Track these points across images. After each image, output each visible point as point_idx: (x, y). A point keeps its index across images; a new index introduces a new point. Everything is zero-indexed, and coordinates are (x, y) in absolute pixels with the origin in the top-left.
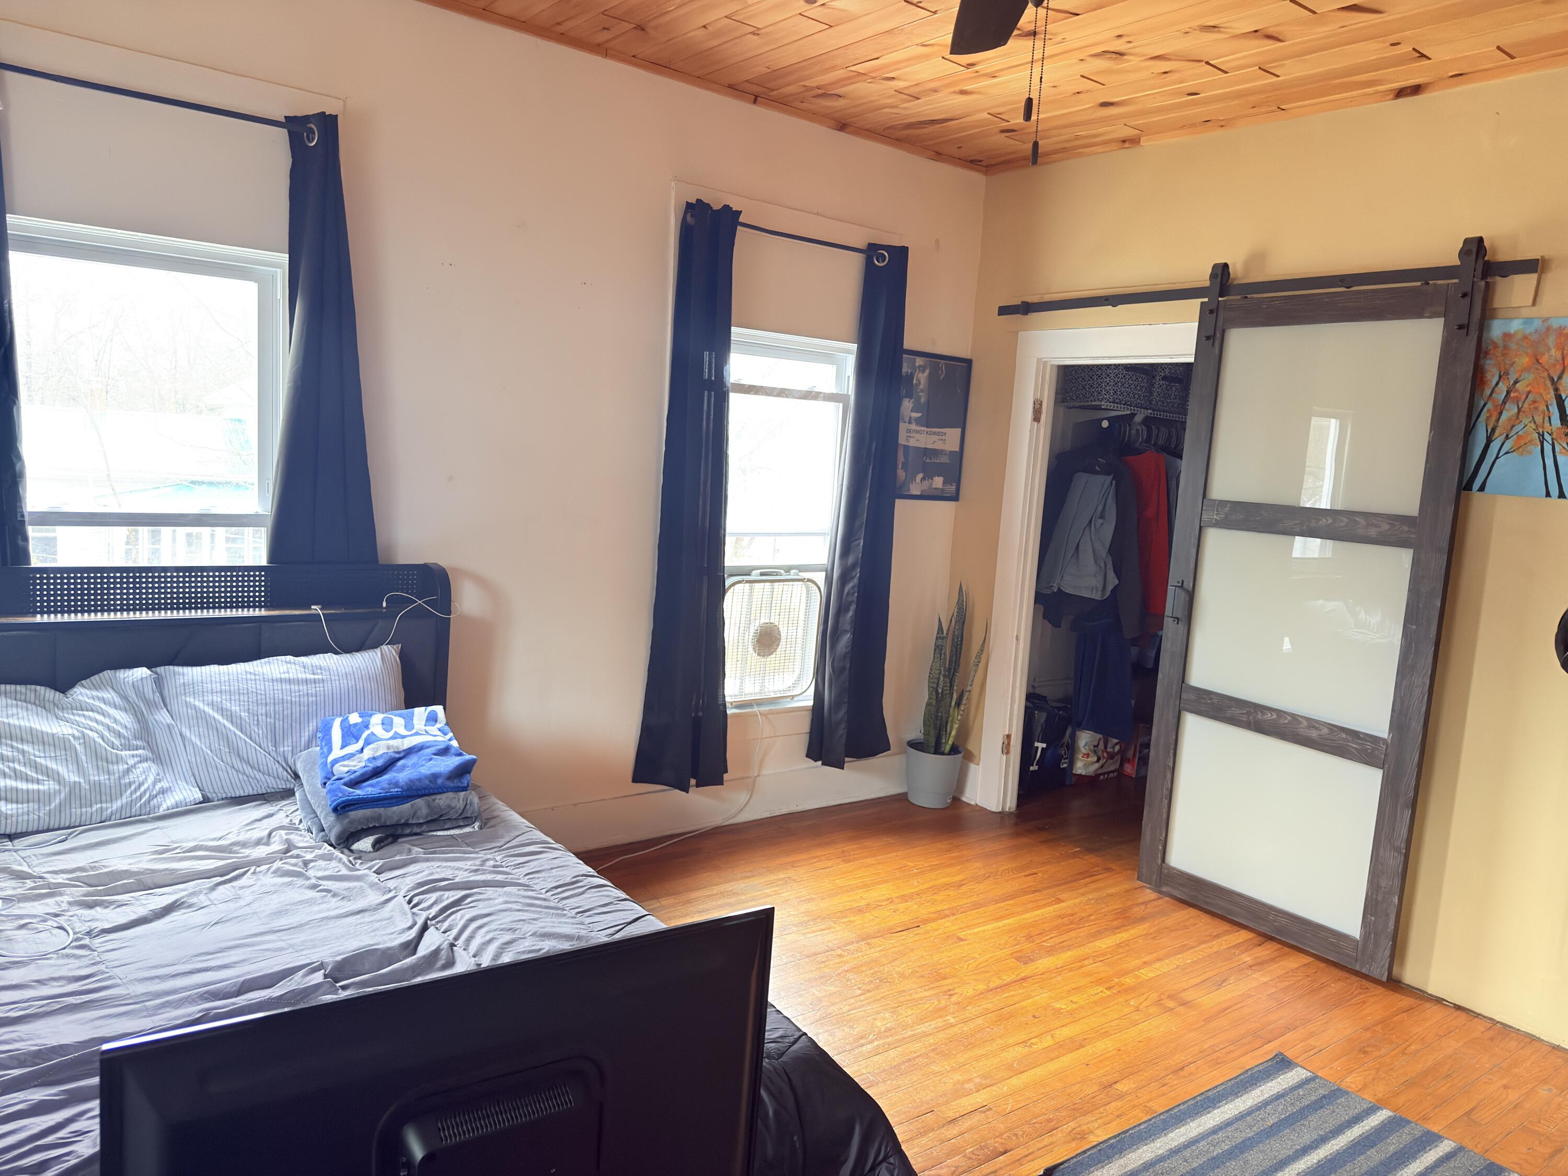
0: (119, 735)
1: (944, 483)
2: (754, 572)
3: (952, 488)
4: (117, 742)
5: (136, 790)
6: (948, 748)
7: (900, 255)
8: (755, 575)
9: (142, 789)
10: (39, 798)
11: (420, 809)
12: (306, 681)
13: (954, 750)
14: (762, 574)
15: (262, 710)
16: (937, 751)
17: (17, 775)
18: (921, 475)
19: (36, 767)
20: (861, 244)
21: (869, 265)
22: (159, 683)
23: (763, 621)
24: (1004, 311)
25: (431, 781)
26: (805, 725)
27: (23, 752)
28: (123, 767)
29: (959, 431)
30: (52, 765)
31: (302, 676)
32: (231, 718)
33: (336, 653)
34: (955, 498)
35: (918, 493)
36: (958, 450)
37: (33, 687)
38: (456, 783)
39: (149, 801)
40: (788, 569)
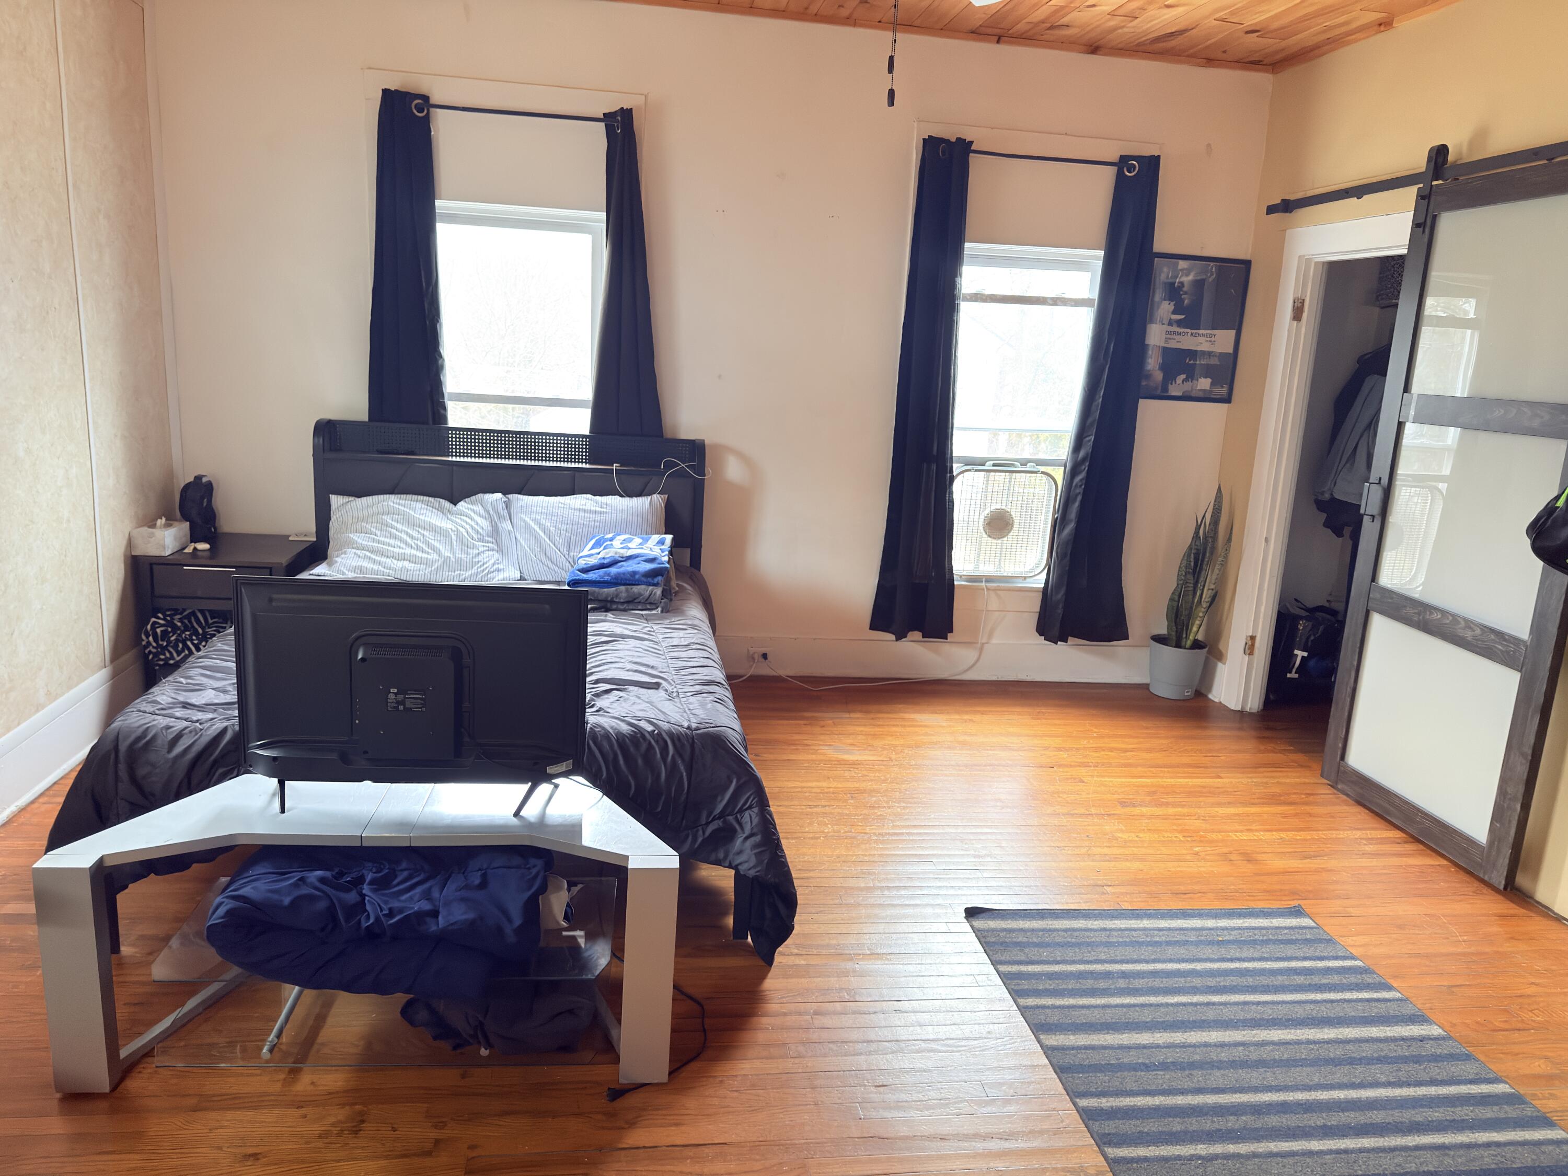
0: (478, 532)
1: (1212, 384)
2: (988, 463)
3: (1223, 391)
4: (475, 537)
5: (481, 566)
6: (1189, 643)
7: (1151, 164)
8: (988, 466)
9: (485, 566)
10: (428, 563)
11: (621, 592)
12: (595, 512)
13: (1197, 645)
14: (994, 465)
15: (564, 527)
16: (1178, 645)
17: (418, 548)
18: (1183, 376)
19: (428, 545)
20: (1115, 158)
21: (1120, 177)
22: (508, 505)
23: (993, 508)
24: (1271, 210)
25: (631, 576)
26: (1035, 605)
27: (424, 535)
28: (475, 551)
29: (1232, 333)
30: (437, 544)
31: (594, 508)
32: (544, 530)
33: (621, 496)
34: (1227, 400)
35: (1180, 394)
36: (1231, 351)
37: (439, 499)
38: (650, 580)
39: (488, 574)
40: (1024, 463)
